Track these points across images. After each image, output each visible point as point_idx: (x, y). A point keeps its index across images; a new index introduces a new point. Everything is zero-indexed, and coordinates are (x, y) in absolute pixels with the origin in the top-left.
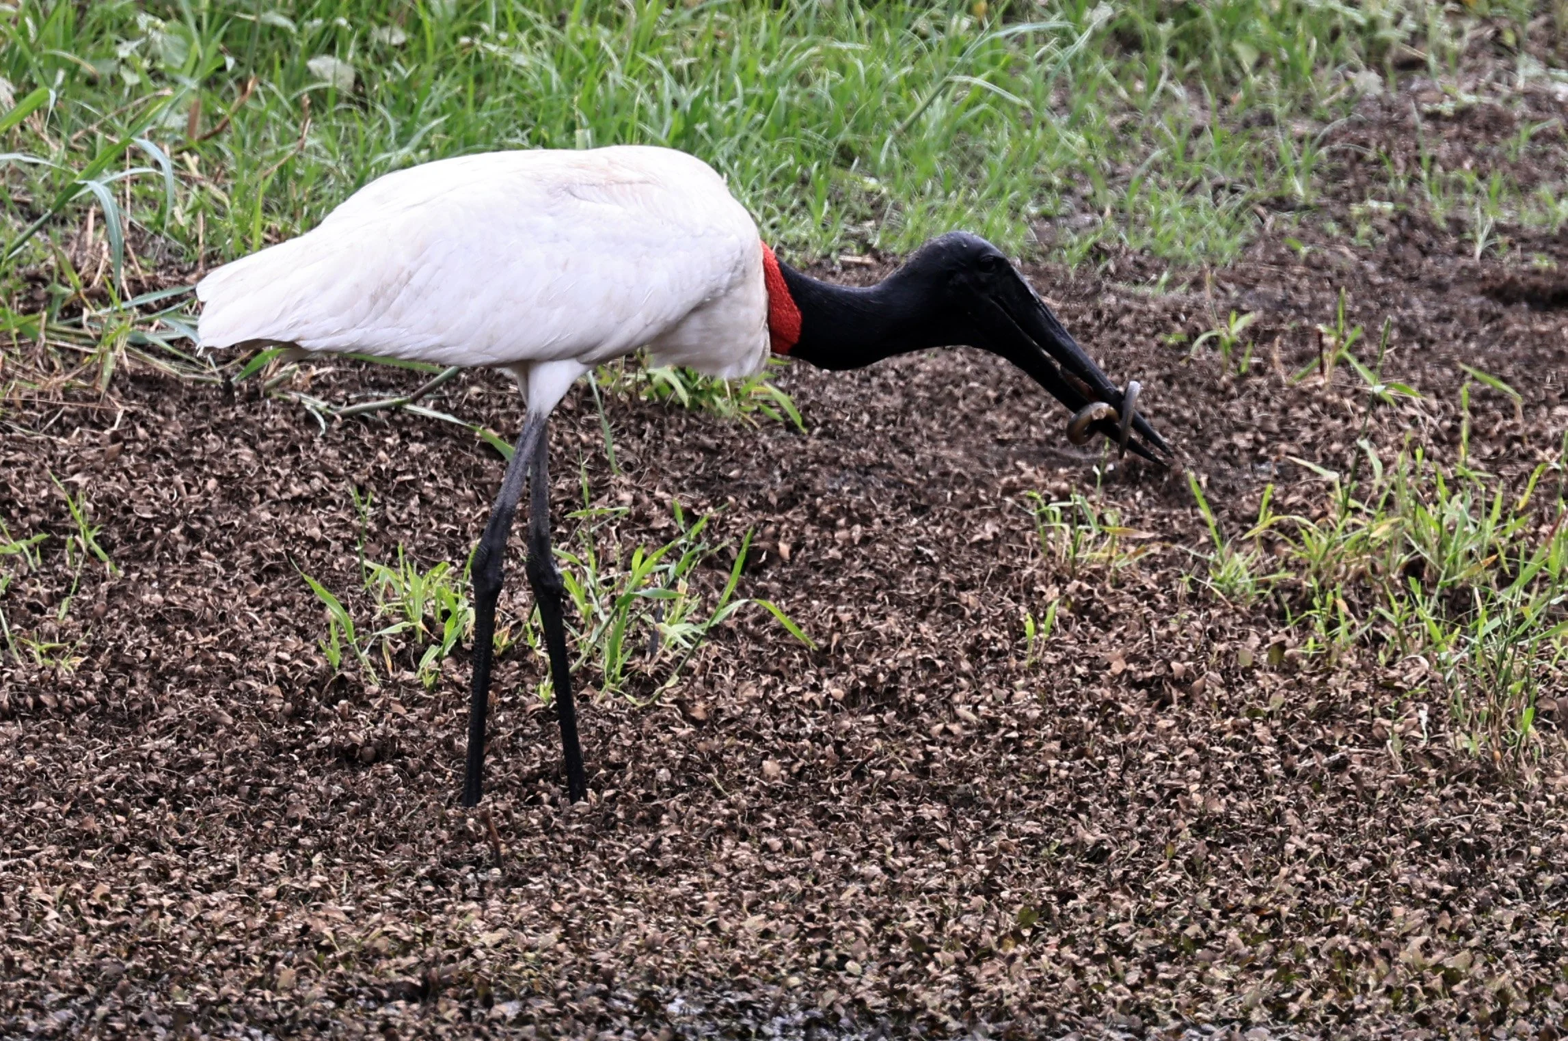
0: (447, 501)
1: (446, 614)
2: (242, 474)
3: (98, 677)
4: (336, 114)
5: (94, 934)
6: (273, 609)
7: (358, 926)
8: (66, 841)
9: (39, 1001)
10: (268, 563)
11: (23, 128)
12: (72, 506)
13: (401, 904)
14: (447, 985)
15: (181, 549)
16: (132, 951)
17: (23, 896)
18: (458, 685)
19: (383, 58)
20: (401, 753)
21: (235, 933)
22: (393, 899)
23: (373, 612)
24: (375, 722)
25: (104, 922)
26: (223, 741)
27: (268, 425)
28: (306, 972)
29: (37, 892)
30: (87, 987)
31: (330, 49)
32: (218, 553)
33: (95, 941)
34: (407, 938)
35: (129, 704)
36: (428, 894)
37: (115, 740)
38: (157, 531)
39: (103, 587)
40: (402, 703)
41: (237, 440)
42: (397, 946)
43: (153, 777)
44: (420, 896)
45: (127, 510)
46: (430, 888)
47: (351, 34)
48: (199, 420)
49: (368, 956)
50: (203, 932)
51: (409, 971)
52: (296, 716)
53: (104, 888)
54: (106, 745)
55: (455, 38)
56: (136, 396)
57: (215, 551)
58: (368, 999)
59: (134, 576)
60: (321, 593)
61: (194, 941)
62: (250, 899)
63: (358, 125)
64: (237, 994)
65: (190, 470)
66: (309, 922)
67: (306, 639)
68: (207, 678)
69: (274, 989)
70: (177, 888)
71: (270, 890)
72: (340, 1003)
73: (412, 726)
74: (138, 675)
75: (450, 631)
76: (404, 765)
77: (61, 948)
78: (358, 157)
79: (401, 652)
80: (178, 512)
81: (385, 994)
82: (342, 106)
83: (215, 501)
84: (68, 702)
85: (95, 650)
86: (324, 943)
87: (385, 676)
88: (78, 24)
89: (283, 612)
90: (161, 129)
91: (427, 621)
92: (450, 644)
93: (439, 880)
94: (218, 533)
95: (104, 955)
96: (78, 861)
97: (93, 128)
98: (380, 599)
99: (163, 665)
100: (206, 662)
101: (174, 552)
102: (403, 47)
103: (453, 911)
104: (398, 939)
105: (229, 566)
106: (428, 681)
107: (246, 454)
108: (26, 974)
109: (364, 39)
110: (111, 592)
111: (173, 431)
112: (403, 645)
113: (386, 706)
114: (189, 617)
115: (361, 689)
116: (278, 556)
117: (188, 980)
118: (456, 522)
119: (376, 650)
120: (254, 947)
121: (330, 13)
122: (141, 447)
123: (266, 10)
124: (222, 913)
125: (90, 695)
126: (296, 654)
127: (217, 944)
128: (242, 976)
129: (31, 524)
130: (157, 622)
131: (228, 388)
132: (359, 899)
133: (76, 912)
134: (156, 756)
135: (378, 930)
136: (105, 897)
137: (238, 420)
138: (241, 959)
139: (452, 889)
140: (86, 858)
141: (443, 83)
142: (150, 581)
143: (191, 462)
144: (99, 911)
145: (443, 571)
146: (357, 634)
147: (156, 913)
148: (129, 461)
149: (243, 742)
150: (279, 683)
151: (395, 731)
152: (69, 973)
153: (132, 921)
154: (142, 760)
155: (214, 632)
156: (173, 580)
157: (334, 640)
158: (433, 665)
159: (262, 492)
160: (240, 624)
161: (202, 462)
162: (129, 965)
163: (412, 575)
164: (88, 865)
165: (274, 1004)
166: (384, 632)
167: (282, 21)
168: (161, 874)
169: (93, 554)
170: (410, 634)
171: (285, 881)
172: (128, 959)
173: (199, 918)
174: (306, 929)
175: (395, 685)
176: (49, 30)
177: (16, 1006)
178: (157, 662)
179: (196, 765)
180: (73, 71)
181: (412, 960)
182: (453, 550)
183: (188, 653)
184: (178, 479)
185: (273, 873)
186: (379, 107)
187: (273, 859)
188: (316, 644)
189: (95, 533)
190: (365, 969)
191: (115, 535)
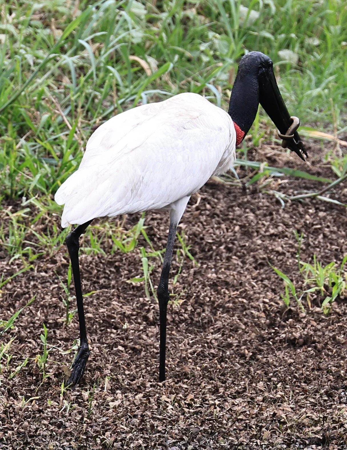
0: (334, 236)
1: (333, 284)
2: (250, 225)
3: (189, 308)
4: (291, 74)
5: (187, 415)
6: (262, 281)
7: (296, 414)
8: (176, 376)
9: (164, 443)
10: (260, 261)
11: (161, 79)
12: (179, 237)
13: (314, 405)
14: (333, 439)
15: (224, 255)
16: (203, 423)
17: (158, 399)
18: (338, 314)
19: (310, 51)
20: (314, 342)
21: (245, 416)
22: (311, 403)
23: (303, 282)
24: (304, 329)
25: (191, 411)
26: (241, 336)
27: (261, 204)
28: (274, 432)
29: (164, 398)
30: (184, 437)
31: (288, 47)
32: (240, 257)
33: (188, 418)
34: (316, 419)
35: (202, 319)
36: (325, 401)
37: (196, 334)
38: (214, 247)
39: (192, 271)
40: (315, 321)
41: (248, 210)
42: (312, 422)
43: (212, 351)
44: (322, 401)
45: (202, 239)
46: (326, 398)
47: (297, 41)
48: (232, 201)
49: (300, 426)
50: (232, 415)
51: (317, 433)
52: (271, 325)
53: (191, 396)
54: (192, 336)
55: (340, 43)
56: (206, 192)
57: (238, 256)
58: (300, 444)
59: (205, 266)
60: (281, 275)
61: (228, 419)
62: (251, 402)
63: (299, 79)
64: (246, 441)
65: (228, 222)
66: (276, 412)
67: (275, 294)
68: (234, 309)
69: (261, 440)
70: (221, 397)
71: (260, 398)
72: (289, 446)
73: (319, 330)
74: (206, 308)
75: (335, 291)
76: (315, 347)
77: (174, 421)
78: (299, 92)
79: (315, 299)
80: (223, 240)
81: (307, 442)
82: (293, 70)
83: (238, 235)
84: (177, 318)
85: (188, 297)
86: (282, 420)
87: (308, 309)
88: (184, 36)
89: (266, 282)
90: (218, 80)
91: (326, 287)
92: (335, 297)
93: (329, 395)
94: (239, 249)
95: (191, 424)
96: (180, 384)
97: (190, 79)
98: (306, 277)
99: (216, 304)
100: (234, 303)
101: (221, 256)
102: (318, 46)
103: (336, 408)
104: (313, 419)
105: (244, 263)
106: (326, 312)
107: (251, 216)
108: (159, 432)
109: (302, 43)
110: (195, 273)
111: (221, 206)
112: (315, 297)
113: (308, 322)
114: (227, 284)
115: (298, 315)
116: (264, 259)
117: (226, 435)
118: (338, 245)
119: (304, 298)
120: (253, 422)
121: (288, 32)
122: (208, 212)
123: (262, 30)
124: (240, 407)
125: (186, 316)
126: (271, 300)
127: (238, 420)
128: (248, 434)
129: (163, 244)
130: (214, 286)
131: (244, 188)
132: (297, 402)
133: (180, 406)
134: (213, 341)
135: (304, 416)
136: (192, 400)
137: (248, 202)
138: (248, 427)
139: (335, 399)
140: (184, 383)
141: (335, 61)
142: (211, 269)
143: (228, 219)
144: (189, 406)
145: (332, 266)
146: (297, 292)
147: (213, 407)
148: (203, 218)
149: (249, 336)
150: (264, 312)
151: (312, 333)
152: (177, 431)
153: (203, 410)
154: (207, 343)
155: (237, 290)
156: (221, 268)
157: (287, 294)
158: (328, 305)
159: (258, 232)
160: (248, 287)
161: (233, 219)
162: (202, 428)
163: (319, 267)
164: (185, 386)
165: (262, 446)
166: (308, 291)
167: (268, 35)
168: (215, 391)
169: (188, 257)
170: (318, 292)
171: (266, 394)
172: (201, 426)
173: (230, 409)
174: (275, 414)
175: (312, 314)
176: (172, 38)
177: (155, 445)
178: (214, 302)
179: (230, 345)
180: (182, 55)
181: (318, 428)
182: (337, 257)
183: (227, 299)
184: (223, 226)
185: (261, 391)
186: (308, 72)
187: (261, 385)
188: (279, 295)
189: (189, 248)
190: (299, 432)
191: (197, 249)
